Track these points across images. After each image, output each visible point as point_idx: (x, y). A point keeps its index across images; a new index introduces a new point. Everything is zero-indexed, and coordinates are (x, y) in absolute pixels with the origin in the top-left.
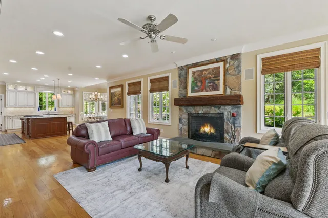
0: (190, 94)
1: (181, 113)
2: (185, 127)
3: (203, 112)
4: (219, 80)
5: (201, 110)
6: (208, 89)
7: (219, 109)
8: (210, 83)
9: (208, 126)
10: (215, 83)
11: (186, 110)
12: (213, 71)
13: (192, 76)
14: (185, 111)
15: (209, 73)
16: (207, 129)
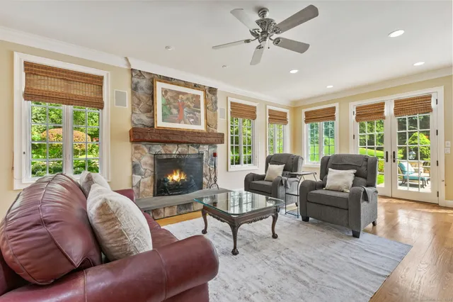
0: (160, 123)
1: (139, 155)
2: (146, 180)
3: (178, 153)
4: (200, 112)
5: (175, 150)
6: (188, 121)
7: (198, 148)
8: (190, 113)
9: (178, 172)
10: (195, 115)
11: (150, 149)
12: (192, 98)
13: (163, 96)
14: (147, 151)
15: (188, 99)
16: (176, 177)
